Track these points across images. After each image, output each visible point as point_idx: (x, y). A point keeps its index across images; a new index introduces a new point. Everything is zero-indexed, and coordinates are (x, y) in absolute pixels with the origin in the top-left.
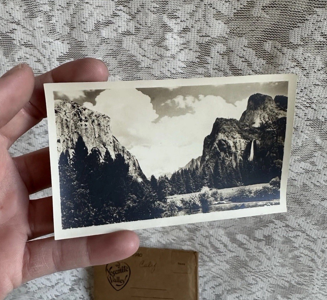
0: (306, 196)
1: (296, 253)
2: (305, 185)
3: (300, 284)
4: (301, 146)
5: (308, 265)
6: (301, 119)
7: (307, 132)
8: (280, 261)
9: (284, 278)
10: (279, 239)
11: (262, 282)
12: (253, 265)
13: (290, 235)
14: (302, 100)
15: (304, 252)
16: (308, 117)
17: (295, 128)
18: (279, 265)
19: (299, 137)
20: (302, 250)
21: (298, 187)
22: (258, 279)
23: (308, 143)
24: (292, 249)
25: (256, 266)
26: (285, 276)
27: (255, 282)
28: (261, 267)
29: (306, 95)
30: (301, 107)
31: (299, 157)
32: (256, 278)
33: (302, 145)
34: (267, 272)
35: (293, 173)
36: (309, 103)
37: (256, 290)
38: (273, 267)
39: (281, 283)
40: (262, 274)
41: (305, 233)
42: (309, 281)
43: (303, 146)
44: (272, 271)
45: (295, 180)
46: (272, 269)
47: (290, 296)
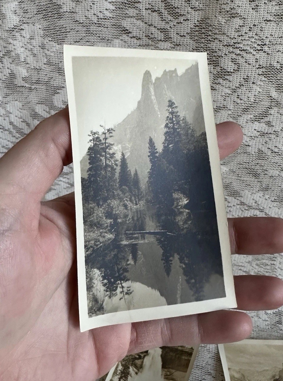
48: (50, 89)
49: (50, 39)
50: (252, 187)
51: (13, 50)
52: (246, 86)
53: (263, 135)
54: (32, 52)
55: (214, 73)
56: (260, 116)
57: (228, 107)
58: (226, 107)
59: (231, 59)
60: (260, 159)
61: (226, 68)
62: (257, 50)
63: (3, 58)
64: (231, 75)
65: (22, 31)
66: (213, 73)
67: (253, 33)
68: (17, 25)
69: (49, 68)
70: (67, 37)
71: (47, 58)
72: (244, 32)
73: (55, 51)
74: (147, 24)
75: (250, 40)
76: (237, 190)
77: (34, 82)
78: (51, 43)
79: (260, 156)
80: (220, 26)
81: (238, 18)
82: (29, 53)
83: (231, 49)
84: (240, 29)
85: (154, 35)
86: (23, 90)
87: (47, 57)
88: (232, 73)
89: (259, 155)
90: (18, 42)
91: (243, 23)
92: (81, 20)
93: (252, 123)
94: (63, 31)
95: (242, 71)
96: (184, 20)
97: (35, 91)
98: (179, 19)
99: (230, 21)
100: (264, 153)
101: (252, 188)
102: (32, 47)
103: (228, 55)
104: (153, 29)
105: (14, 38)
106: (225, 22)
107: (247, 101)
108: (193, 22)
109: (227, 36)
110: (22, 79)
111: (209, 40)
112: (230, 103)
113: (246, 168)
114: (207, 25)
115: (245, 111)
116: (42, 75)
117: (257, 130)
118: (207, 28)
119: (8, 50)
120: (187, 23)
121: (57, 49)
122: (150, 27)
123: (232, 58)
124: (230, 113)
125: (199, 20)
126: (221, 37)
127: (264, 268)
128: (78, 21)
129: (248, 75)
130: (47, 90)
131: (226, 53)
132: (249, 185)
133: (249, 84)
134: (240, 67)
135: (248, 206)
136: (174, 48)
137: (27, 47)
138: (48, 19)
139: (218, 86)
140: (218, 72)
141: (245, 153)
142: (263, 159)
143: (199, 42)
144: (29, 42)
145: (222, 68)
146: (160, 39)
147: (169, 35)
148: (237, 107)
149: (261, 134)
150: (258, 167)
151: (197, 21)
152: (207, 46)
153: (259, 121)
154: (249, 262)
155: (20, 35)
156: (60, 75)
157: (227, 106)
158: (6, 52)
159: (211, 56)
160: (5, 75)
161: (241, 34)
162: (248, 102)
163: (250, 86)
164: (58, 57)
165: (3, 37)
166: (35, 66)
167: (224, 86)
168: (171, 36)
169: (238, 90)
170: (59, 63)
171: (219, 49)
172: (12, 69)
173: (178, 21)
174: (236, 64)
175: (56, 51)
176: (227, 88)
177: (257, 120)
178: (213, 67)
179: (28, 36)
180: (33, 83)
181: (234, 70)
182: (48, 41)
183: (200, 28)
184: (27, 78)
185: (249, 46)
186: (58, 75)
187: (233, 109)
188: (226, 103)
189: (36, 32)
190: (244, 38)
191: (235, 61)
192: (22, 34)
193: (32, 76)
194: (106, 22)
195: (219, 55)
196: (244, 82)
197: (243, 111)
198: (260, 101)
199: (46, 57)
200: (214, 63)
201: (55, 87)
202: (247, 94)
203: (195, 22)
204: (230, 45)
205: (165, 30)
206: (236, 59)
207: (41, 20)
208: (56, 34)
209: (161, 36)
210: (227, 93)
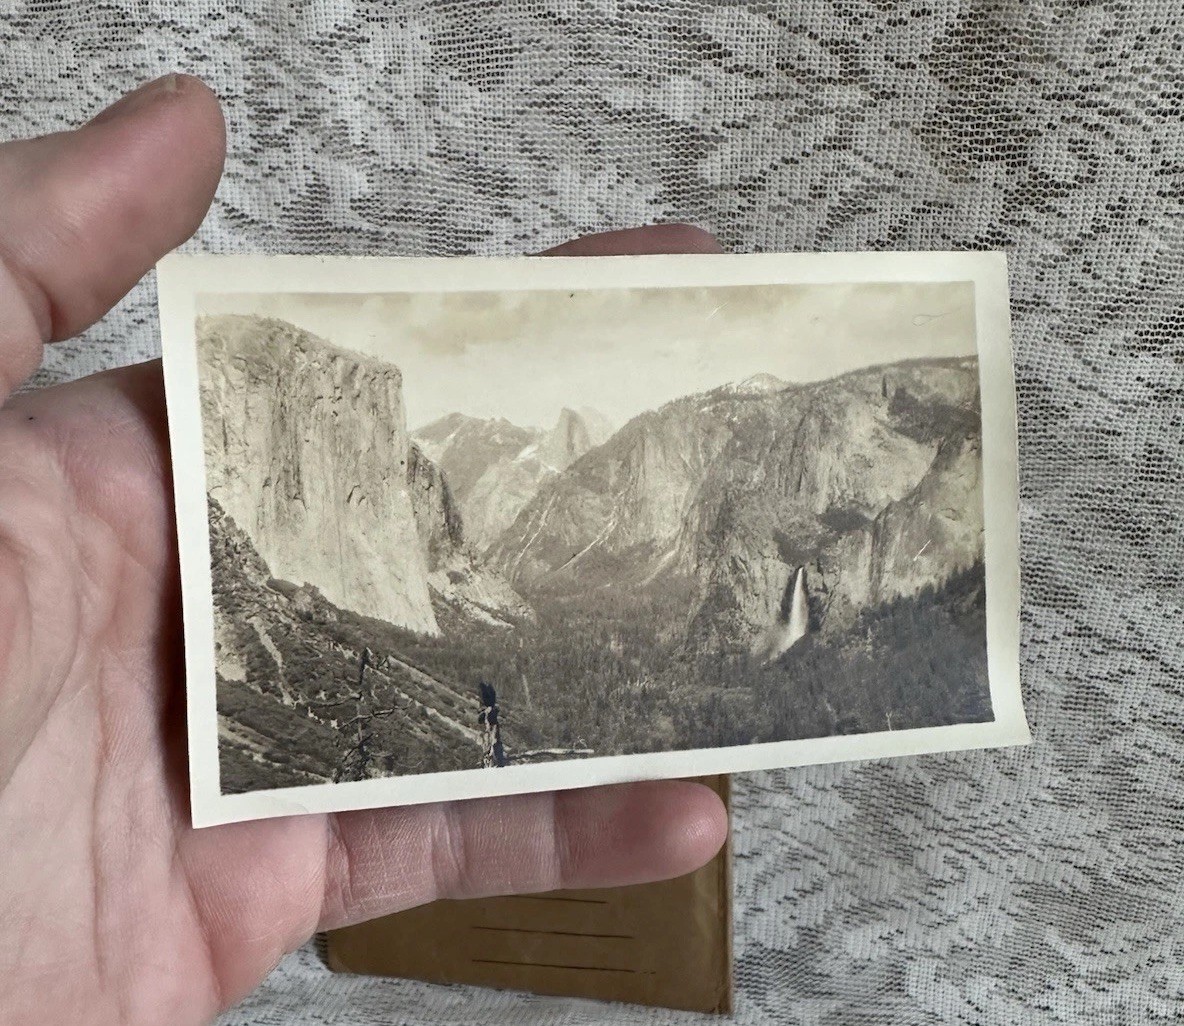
0: (1158, 502)
1: (1121, 744)
2: (1153, 454)
3: (1135, 881)
4: (1141, 284)
5: (1170, 795)
6: (1136, 169)
7: (1160, 221)
8: (1054, 784)
9: (1073, 857)
10: (1051, 687)
11: (984, 874)
12: (946, 799)
13: (1094, 672)
14: (1141, 85)
15: (1151, 742)
16: (1167, 159)
17: (1113, 209)
18: (1050, 799)
19: (1131, 247)
20: (1143, 732)
21: (1127, 464)
22: (967, 862)
23: (1167, 271)
24: (1101, 727)
25: (961, 805)
26: (1076, 845)
27: (957, 876)
28: (976, 810)
29: (1158, 61)
30: (1139, 116)
31: (1130, 334)
32: (960, 856)
33: (1144, 281)
34: (1001, 830)
35: (1105, 404)
36: (1169, 97)
37: (961, 908)
38: (1029, 807)
39: (1060, 875)
40: (983, 838)
41: (1155, 662)
42: (1171, 866)
43: (1148, 284)
44: (1024, 824)
45: (1114, 433)
46: (1024, 814)
47: (1094, 934)
48: (444, 238)
49: (456, 74)
50: (1120, 575)
51: (327, 107)
52: (1115, 230)
53: (1165, 398)
54: (392, 116)
55: (1010, 188)
56: (1158, 333)
57: (1052, 301)
58: (1044, 303)
59: (1070, 141)
60: (1152, 479)
61: (1051, 172)
62: (1159, 112)
63: (290, 135)
64: (1068, 195)
65: (361, 45)
66: (1005, 188)
67: (1147, 54)
68: (346, 25)
69: (445, 167)
70: (512, 67)
71: (439, 136)
72: (1119, 53)
73: (469, 112)
74: (785, 25)
75: (1136, 80)
76: (1068, 585)
77: (389, 214)
78: (457, 85)
79: (1151, 468)
80: (1038, 34)
81: (1101, 7)
82: (378, 118)
83: (1071, 109)
84: (1104, 43)
85: (807, 61)
86: (352, 241)
87: (442, 132)
88: (1069, 187)
89: (1148, 466)
90: (346, 83)
91: (1116, 24)
92: (565, 11)
93: (1132, 355)
94: (499, 48)
95: (1103, 183)
96: (913, 13)
97: (392, 244)
98: (896, 8)
99: (1073, 15)
100: (1166, 458)
101: (1121, 579)
102: (391, 99)
103: (1058, 129)
104: (806, 45)
105: (334, 66)
106: (1054, 20)
107: (1115, 282)
108: (945, 20)
109: (1059, 65)
110: (350, 204)
111: (997, 79)
112: (1057, 288)
113: (1103, 510)
114: (992, 31)
115: (1107, 315)
116: (421, 193)
117: (1146, 381)
118: (991, 40)
119: (311, 106)
120: (925, 23)
121: (478, 106)
122: (797, 36)
123: (1074, 137)
124: (1056, 320)
125: (965, 12)
126: (1041, 71)
127: (1153, 855)
128: (554, 16)
129: (1125, 196)
130: (431, 241)
131: (1054, 122)
132: (1111, 567)
133: (1125, 226)
134: (1099, 169)
135: (1104, 640)
136: (875, 105)
137: (375, 100)
138: (455, 8)
139: (1019, 233)
140: (1023, 186)
141: (1100, 457)
142: (1162, 480)
143: (962, 86)
144: (382, 80)
145: (1036, 170)
146: (828, 75)
147: (861, 61)
148: (1081, 302)
149: (1158, 394)
150: (1143, 506)
151: (958, 17)
152: (988, 97)
153: (1154, 348)
154: (1099, 835)
155: (353, 56)
156: (480, 191)
157: (1047, 300)
158: (304, 113)
159: (999, 133)
160: (292, 191)
161: (1106, 59)
162: (1120, 284)
163: (1130, 232)
164: (476, 132)
165: (298, 65)
166: (397, 161)
167: (1039, 232)
168: (866, 67)
169: (1088, 244)
170: (481, 150)
171: (1028, 109)
172: (321, 172)
173: (893, 17)
174: (1086, 158)
175: (473, 112)
176: (1050, 238)
177: (1148, 345)
178: (1006, 168)
179: (382, 61)
180: (385, 217)
181: (1076, 178)
182: (447, 80)
183: (967, 40)
184: (368, 200)
185: (1133, 97)
186: (471, 193)
187: (1068, 308)
188: (1044, 288)
189: (409, 49)
190: (1117, 73)
191: (1081, 149)
192: (363, 56)
193: (386, 194)
194: (646, 17)
195: (1028, 127)
196: (1109, 218)
197: (1101, 317)
198: (1161, 281)
199: (437, 131)
200: (1008, 156)
201: (461, 231)
202: (1119, 259)
203: (951, 21)
204: (1066, 97)
205: (847, 44)
206: (1087, 143)
207: (427, 8)
208: (476, 58)
209: (833, 66)
210: (1051, 256)
